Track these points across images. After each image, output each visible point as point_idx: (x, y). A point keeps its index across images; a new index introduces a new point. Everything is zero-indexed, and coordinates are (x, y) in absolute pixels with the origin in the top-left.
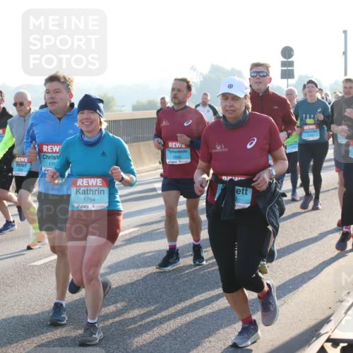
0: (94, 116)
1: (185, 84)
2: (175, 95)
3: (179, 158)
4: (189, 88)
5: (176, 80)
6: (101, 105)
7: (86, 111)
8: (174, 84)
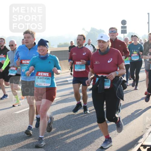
0: (45, 48)
1: (83, 37)
2: (79, 42)
3: (81, 68)
4: (84, 39)
5: (79, 35)
6: (47, 43)
7: (41, 46)
8: (78, 37)
